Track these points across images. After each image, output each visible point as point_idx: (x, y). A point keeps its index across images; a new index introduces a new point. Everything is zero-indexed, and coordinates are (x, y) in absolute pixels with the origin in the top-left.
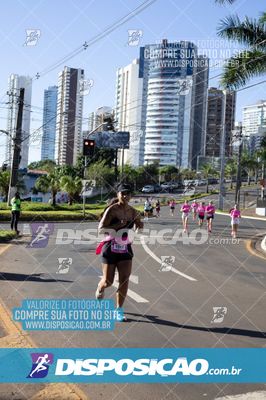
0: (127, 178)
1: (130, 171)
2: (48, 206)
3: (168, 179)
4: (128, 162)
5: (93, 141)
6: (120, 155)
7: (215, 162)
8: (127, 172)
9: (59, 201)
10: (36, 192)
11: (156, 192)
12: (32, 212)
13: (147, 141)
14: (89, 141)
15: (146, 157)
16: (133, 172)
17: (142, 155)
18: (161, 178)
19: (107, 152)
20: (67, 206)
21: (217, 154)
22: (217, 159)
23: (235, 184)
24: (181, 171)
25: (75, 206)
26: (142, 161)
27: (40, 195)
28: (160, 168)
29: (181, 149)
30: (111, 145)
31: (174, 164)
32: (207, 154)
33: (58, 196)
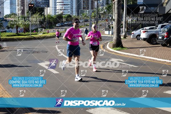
0: (50, 21)
1: (51, 17)
2: (15, 34)
3: (67, 20)
4: (49, 13)
5: (33, 4)
6: (45, 10)
7: (87, 12)
8: (49, 18)
9: (19, 32)
10: (8, 28)
11: (62, 26)
12: (7, 37)
13: (57, 4)
14: (31, 4)
15: (57, 11)
16: (52, 17)
17: (55, 10)
18: (64, 20)
19: (39, 9)
20: (23, 34)
21: (88, 8)
22: (88, 10)
23: (96, 21)
24: (73, 17)
25: (26, 33)
26: (55, 12)
27: (10, 29)
28: (64, 15)
29: (72, 7)
30: (41, 6)
31: (69, 13)
32: (84, 8)
33: (19, 30)
